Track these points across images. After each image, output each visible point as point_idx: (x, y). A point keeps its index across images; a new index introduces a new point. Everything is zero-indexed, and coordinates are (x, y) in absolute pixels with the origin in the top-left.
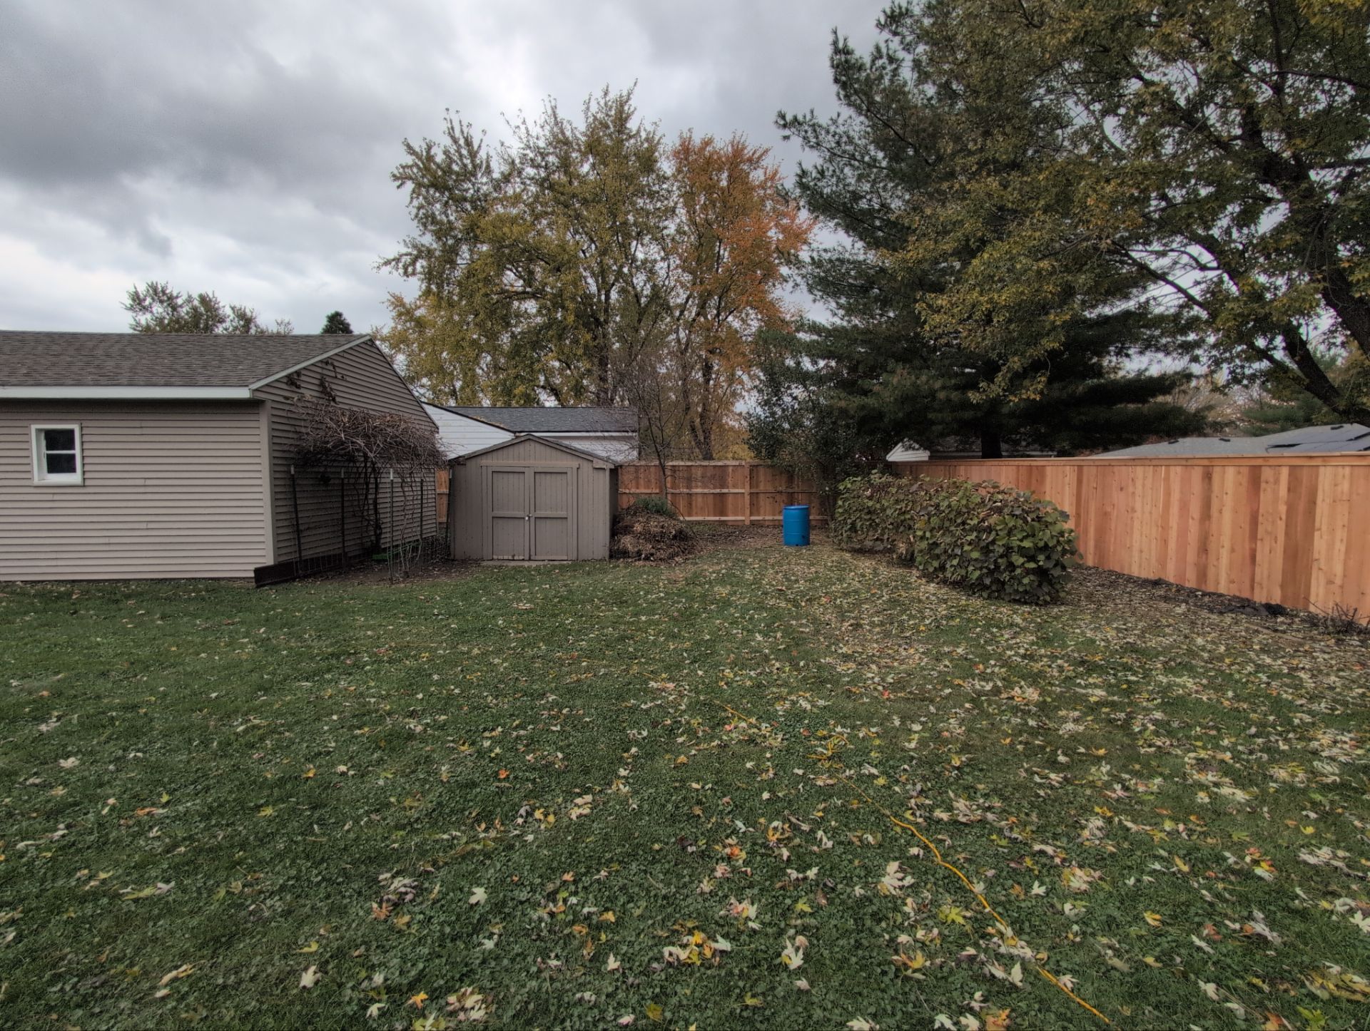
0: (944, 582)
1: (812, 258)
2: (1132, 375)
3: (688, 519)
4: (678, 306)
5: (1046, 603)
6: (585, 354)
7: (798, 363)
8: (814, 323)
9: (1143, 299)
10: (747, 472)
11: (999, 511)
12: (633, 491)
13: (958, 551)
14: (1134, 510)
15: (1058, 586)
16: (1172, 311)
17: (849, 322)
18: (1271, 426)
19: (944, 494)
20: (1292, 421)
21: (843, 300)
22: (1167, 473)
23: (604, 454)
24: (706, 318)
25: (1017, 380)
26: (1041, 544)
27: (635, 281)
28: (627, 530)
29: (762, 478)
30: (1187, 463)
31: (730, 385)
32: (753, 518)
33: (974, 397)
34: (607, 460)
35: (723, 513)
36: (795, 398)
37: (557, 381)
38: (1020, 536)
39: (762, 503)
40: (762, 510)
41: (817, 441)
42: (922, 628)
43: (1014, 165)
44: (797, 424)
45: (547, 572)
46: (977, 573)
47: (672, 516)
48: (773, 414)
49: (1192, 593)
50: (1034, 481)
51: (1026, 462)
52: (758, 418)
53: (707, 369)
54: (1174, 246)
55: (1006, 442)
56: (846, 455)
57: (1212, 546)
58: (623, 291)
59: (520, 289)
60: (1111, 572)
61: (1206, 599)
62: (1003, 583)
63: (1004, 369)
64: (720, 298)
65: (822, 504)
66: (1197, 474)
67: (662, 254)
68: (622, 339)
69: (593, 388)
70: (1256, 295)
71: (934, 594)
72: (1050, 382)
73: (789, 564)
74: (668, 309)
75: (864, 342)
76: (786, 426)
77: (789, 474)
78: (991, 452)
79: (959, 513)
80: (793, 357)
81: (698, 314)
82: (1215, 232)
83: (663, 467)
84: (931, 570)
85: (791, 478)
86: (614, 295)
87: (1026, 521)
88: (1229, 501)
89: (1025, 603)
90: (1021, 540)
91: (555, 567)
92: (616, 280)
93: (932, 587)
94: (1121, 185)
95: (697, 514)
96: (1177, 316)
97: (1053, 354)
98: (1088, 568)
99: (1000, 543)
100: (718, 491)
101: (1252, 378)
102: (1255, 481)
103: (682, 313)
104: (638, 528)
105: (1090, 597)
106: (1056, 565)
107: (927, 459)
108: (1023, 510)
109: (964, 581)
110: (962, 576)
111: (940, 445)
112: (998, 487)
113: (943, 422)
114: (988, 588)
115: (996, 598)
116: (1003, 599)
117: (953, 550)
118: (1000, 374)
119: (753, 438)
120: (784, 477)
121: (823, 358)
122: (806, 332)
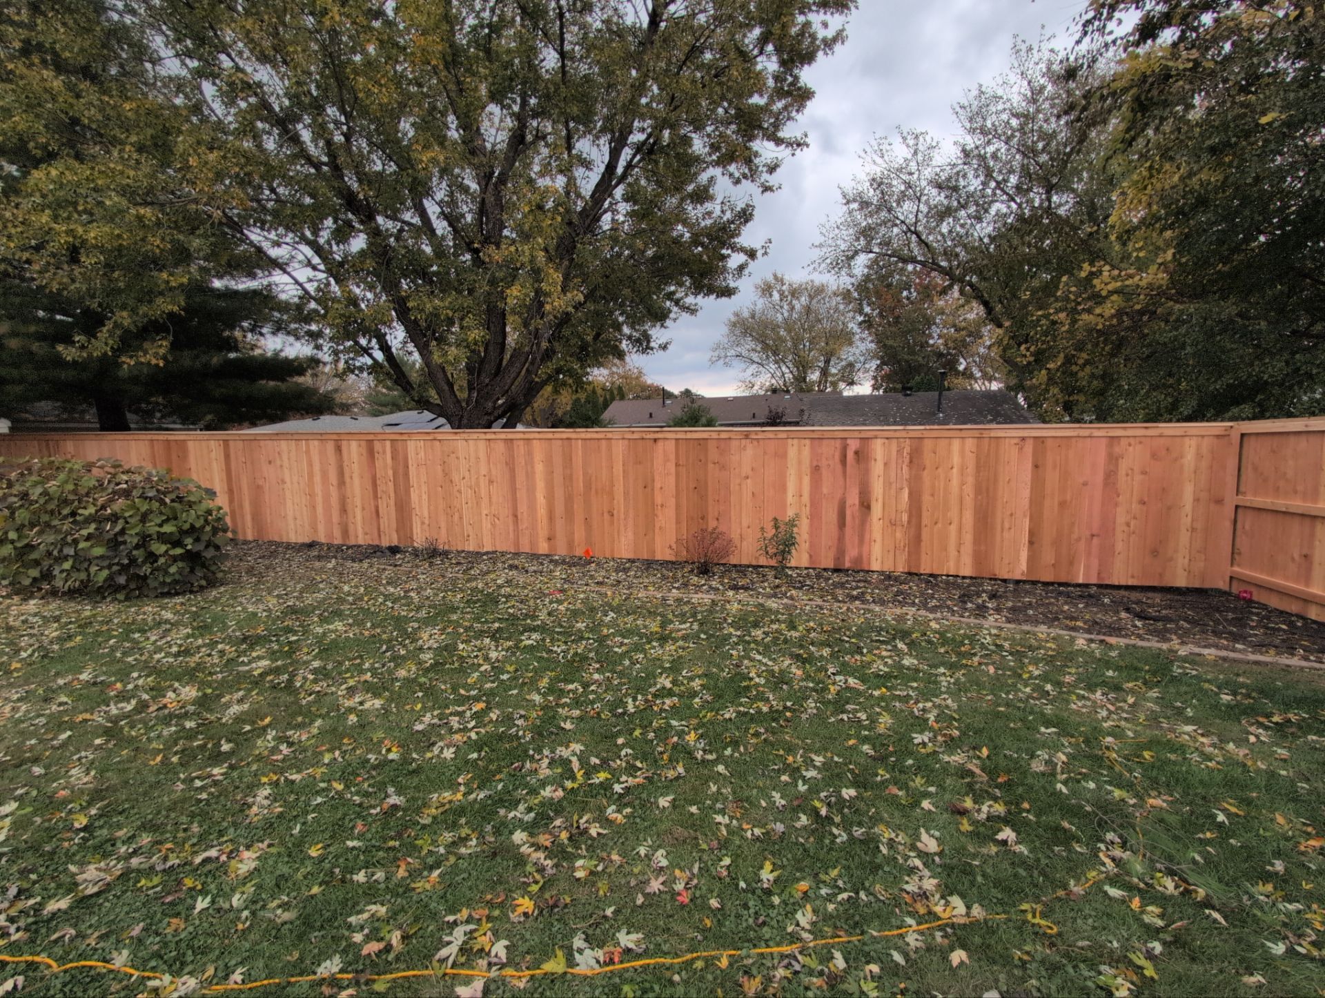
0: (54, 593)
2: (269, 354)
5: (202, 588)
9: (265, 283)
11: (127, 494)
13: (71, 552)
14: (284, 482)
15: (213, 568)
16: (296, 300)
18: (384, 409)
19: (34, 478)
20: (398, 407)
22: (308, 446)
25: (130, 340)
26: (186, 527)
30: (321, 437)
33: (69, 353)
38: (158, 521)
42: (15, 665)
46: (105, 573)
49: (339, 548)
50: (174, 457)
51: (162, 436)
54: (288, 240)
55: (136, 412)
57: (349, 507)
60: (271, 543)
61: (350, 551)
62: (145, 578)
63: (109, 325)
66: (330, 446)
70: (353, 301)
71: (35, 615)
72: (174, 346)
78: (113, 422)
79: (66, 502)
82: (321, 241)
84: (27, 582)
87: (162, 502)
88: (355, 467)
89: (177, 594)
90: (161, 525)
93: (32, 605)
94: (224, 157)
96: (299, 307)
97: (171, 315)
98: (246, 542)
99: (133, 532)
101: (361, 369)
102: (371, 453)
105: (250, 571)
106: (207, 547)
107: (6, 431)
108: (158, 491)
109: (86, 587)
110: (82, 581)
111: (27, 412)
112: (120, 466)
113: (22, 381)
114: (124, 587)
115: (138, 597)
116: (147, 596)
117: (61, 551)
118: (105, 329)
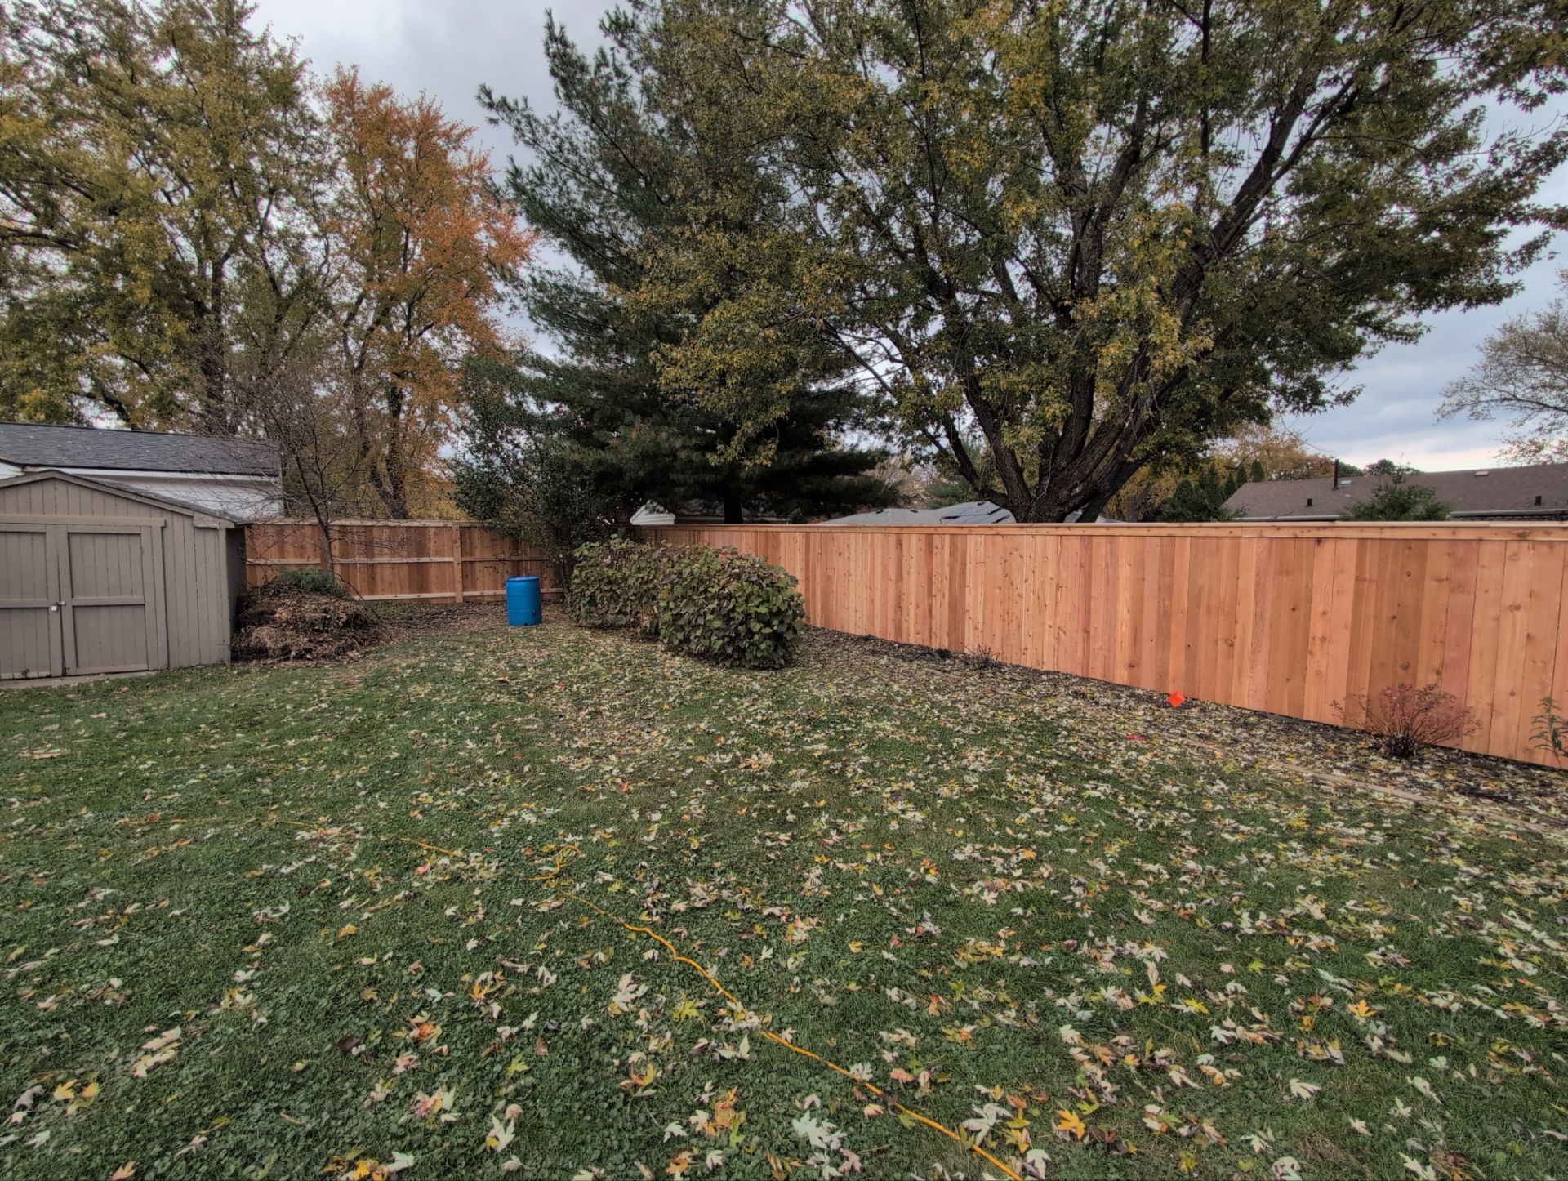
0: (690, 654)
1: (534, 279)
2: (847, 449)
3: (367, 598)
4: (348, 306)
5: (781, 667)
6: (176, 352)
7: (520, 404)
8: (539, 357)
9: (851, 380)
10: (456, 535)
11: (738, 577)
12: (275, 561)
13: (701, 621)
14: (849, 574)
15: (791, 649)
16: (874, 394)
17: (580, 361)
18: (944, 501)
19: (686, 561)
20: (958, 498)
21: (573, 336)
22: (872, 539)
23: (216, 507)
24: (389, 327)
25: (752, 445)
26: (775, 609)
27: (269, 259)
28: (264, 618)
29: (477, 543)
30: (885, 530)
31: (430, 422)
32: (466, 594)
33: (713, 459)
34: (223, 515)
35: (423, 588)
36: (517, 446)
37: (123, 388)
38: (757, 603)
39: (478, 574)
40: (479, 583)
41: (547, 499)
42: (666, 707)
43: (742, 227)
44: (520, 478)
45: (105, 693)
46: (720, 642)
47: (340, 595)
48: (489, 463)
49: (892, 644)
50: (771, 547)
51: (762, 528)
52: (469, 468)
53: (395, 399)
54: (872, 336)
55: (746, 508)
56: (582, 517)
57: (904, 604)
58: (245, 269)
59: (29, 228)
60: (835, 632)
61: (902, 650)
62: (744, 650)
63: (739, 433)
64: (410, 306)
65: (557, 573)
66: (892, 539)
67: (316, 228)
68: (246, 338)
69: (197, 406)
70: (925, 388)
71: (679, 669)
72: (780, 449)
73: (514, 648)
74: (327, 307)
75: (597, 388)
76: (509, 480)
77: (514, 537)
78: (733, 518)
79: (701, 581)
80: (514, 394)
81: (377, 323)
82: (901, 330)
83: (325, 529)
84: (676, 642)
85: (516, 543)
86: (230, 272)
87: (761, 587)
88: (913, 562)
89: (764, 669)
90: (758, 606)
91: (122, 683)
92: (233, 251)
93: (678, 661)
94: (829, 269)
95: (383, 591)
96: (876, 400)
97: (780, 420)
98: (816, 629)
99: (740, 610)
100: (415, 560)
101: (927, 459)
102: (930, 548)
103: (351, 316)
104: (282, 614)
105: (817, 656)
106: (788, 629)
107: (672, 523)
108: (759, 576)
109: (708, 651)
110: (706, 647)
111: (685, 508)
112: (736, 553)
113: (685, 484)
114: (730, 656)
115: (738, 666)
116: (744, 667)
117: (696, 620)
118: (736, 438)
119: (462, 492)
120: (508, 542)
121: (553, 401)
122: (530, 367)
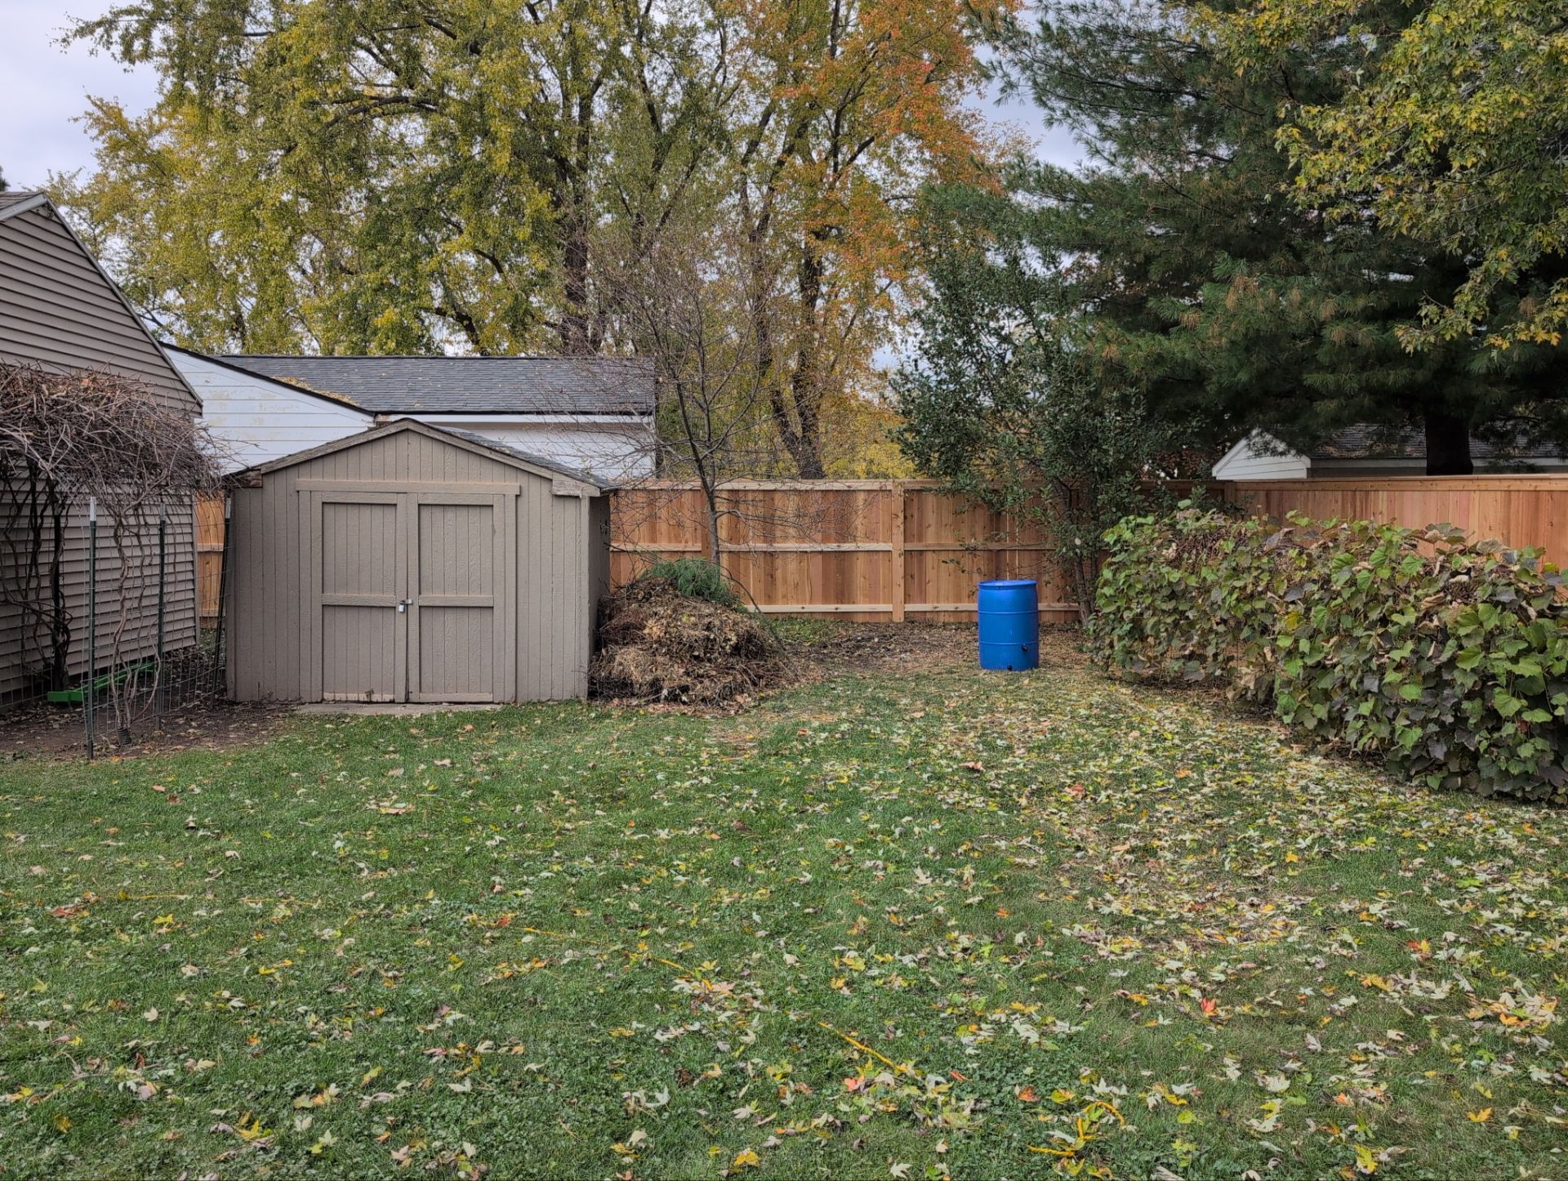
0: (1342, 752)
1: (1046, 27)
3: (764, 608)
4: (748, 130)
6: (534, 237)
7: (1014, 261)
8: (1050, 169)
10: (897, 504)
11: (1465, 593)
12: (643, 546)
13: (1372, 684)
17: (1128, 168)
19: (1341, 555)
21: (1114, 121)
23: (575, 464)
24: (807, 158)
26: (1560, 669)
27: (648, 76)
28: (630, 634)
29: (931, 518)
31: (861, 310)
32: (910, 607)
33: (1408, 337)
34: (585, 476)
35: (842, 597)
36: (1006, 339)
37: (472, 297)
38: (1512, 652)
39: (931, 574)
40: (931, 589)
41: (1054, 435)
42: (1292, 857)
44: (1011, 397)
45: (447, 730)
46: (1416, 734)
47: (729, 602)
48: (956, 375)
50: (1544, 525)
51: (1527, 483)
52: (924, 384)
53: (810, 273)
55: (1484, 438)
56: (1122, 467)
58: (620, 98)
59: (389, 92)
62: (1475, 756)
63: (1476, 274)
64: (839, 114)
65: (1067, 574)
67: (709, 15)
68: (618, 204)
69: (553, 314)
71: (1318, 782)
73: (991, 710)
74: (722, 138)
75: (1160, 214)
76: (986, 401)
77: (993, 508)
79: (1375, 599)
80: (1003, 246)
81: (789, 151)
83: (710, 494)
84: (1311, 724)
85: (996, 519)
86: (600, 106)
87: (1525, 618)
89: (1526, 801)
90: (1515, 660)
91: (464, 718)
92: (606, 73)
93: (1314, 765)
95: (785, 599)
99: (1468, 666)
100: (833, 546)
103: (753, 146)
104: (653, 629)
107: (1303, 475)
108: (1518, 591)
109: (1386, 750)
110: (1382, 740)
111: (1334, 444)
112: (1461, 540)
113: (1338, 392)
114: (1440, 767)
115: (1458, 790)
116: (1473, 792)
117: (1361, 681)
118: (1467, 286)
119: (911, 429)
120: (982, 516)
121: (1070, 250)
122: (1030, 190)
